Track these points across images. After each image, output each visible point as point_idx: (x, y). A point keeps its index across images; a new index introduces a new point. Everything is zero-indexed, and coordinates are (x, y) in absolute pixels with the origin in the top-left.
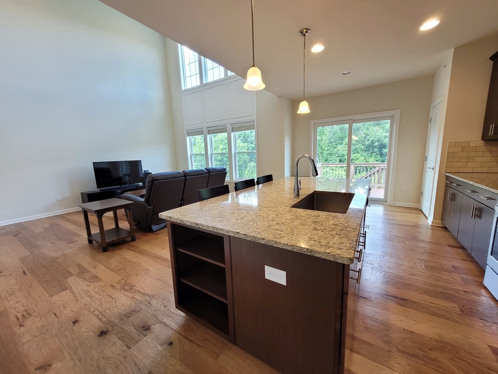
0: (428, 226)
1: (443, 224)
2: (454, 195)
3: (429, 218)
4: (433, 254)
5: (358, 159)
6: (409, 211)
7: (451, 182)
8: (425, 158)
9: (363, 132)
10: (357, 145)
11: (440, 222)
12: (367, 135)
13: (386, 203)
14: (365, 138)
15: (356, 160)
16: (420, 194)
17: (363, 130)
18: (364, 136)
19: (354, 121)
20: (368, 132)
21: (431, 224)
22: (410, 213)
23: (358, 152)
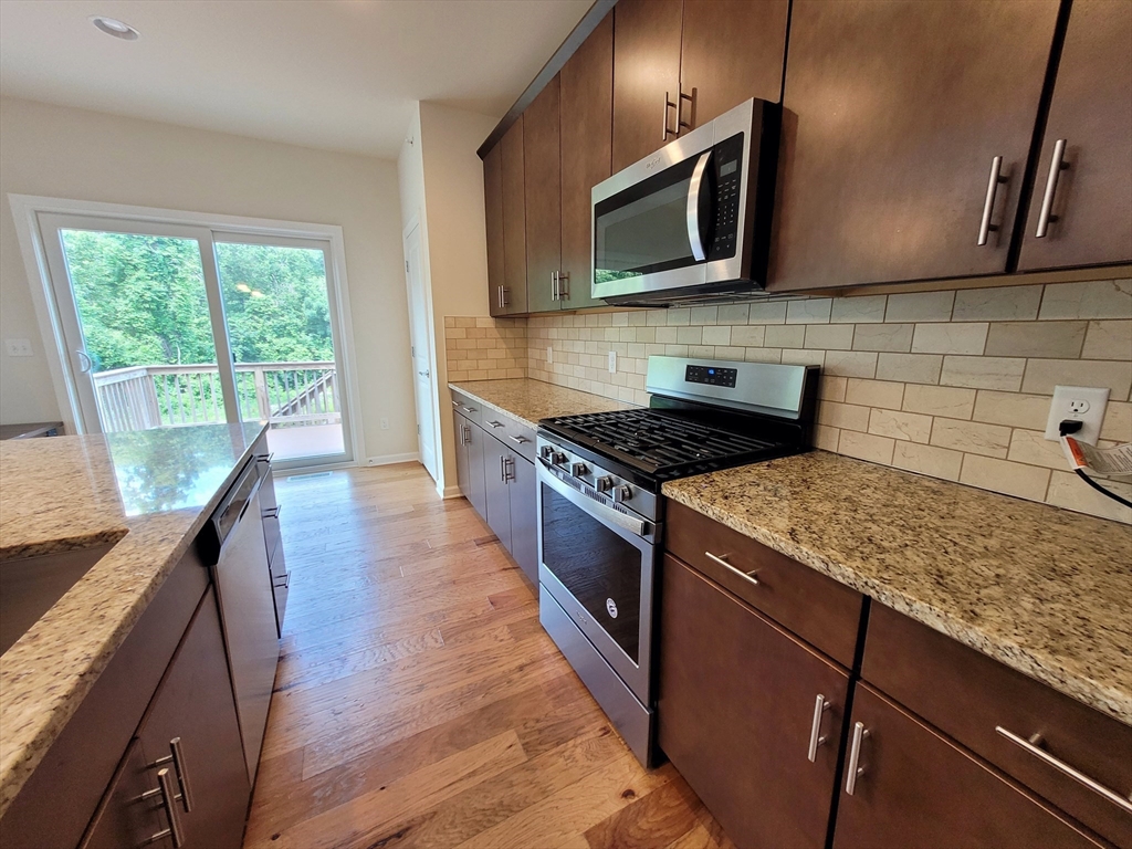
0: (439, 502)
1: (461, 490)
2: (468, 430)
3: (438, 482)
4: (454, 582)
5: (293, 350)
6: (402, 473)
7: (461, 404)
8: (412, 352)
9: (293, 285)
10: (282, 316)
11: (457, 487)
12: (304, 294)
13: (351, 464)
14: (301, 299)
15: (287, 354)
16: (417, 429)
17: (291, 281)
18: (298, 295)
19: (218, 234)
20: (304, 287)
21: (442, 497)
22: (405, 477)
23: (289, 334)
